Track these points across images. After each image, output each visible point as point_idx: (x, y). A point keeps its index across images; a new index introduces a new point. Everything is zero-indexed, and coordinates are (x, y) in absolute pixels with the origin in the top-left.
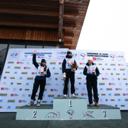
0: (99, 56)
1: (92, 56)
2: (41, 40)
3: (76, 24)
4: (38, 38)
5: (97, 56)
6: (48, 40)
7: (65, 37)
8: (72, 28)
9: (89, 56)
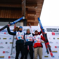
0: (57, 31)
1: (51, 31)
2: (7, 17)
3: (37, 4)
4: (4, 16)
5: (56, 31)
6: (14, 18)
7: (28, 15)
8: (33, 7)
9: (48, 31)
